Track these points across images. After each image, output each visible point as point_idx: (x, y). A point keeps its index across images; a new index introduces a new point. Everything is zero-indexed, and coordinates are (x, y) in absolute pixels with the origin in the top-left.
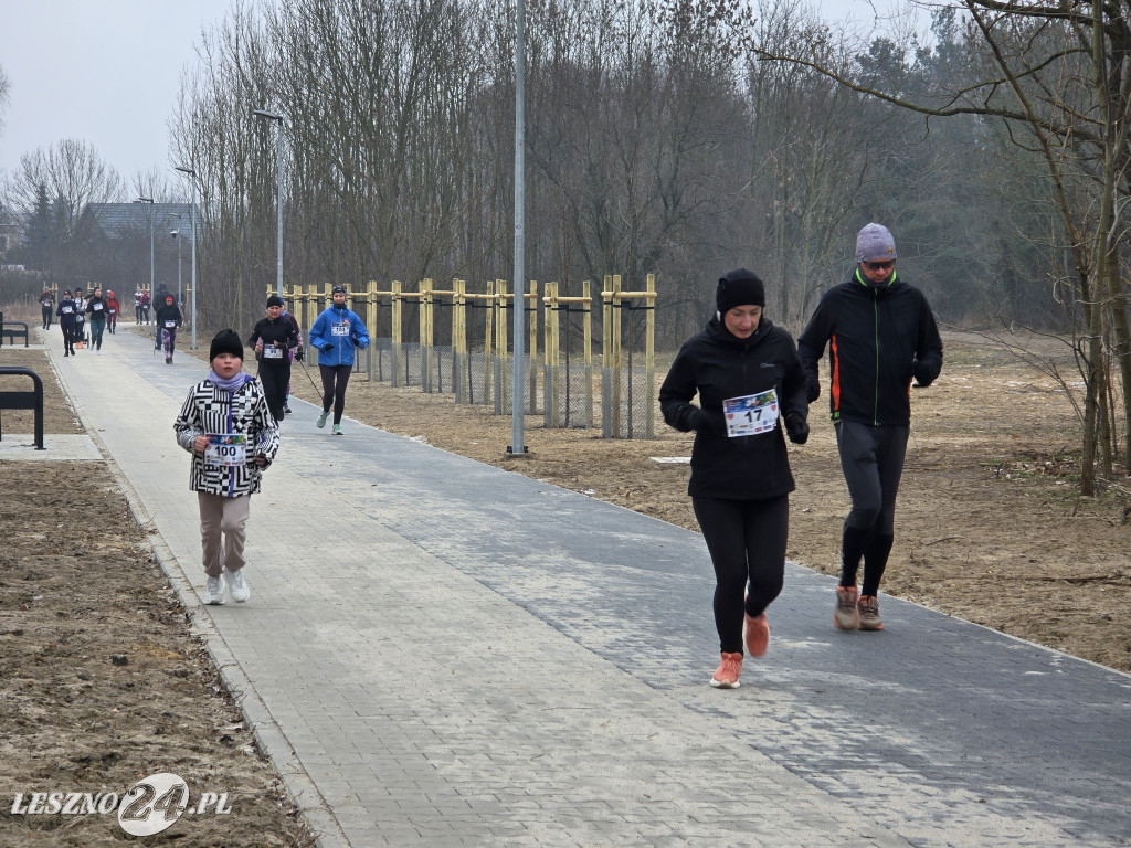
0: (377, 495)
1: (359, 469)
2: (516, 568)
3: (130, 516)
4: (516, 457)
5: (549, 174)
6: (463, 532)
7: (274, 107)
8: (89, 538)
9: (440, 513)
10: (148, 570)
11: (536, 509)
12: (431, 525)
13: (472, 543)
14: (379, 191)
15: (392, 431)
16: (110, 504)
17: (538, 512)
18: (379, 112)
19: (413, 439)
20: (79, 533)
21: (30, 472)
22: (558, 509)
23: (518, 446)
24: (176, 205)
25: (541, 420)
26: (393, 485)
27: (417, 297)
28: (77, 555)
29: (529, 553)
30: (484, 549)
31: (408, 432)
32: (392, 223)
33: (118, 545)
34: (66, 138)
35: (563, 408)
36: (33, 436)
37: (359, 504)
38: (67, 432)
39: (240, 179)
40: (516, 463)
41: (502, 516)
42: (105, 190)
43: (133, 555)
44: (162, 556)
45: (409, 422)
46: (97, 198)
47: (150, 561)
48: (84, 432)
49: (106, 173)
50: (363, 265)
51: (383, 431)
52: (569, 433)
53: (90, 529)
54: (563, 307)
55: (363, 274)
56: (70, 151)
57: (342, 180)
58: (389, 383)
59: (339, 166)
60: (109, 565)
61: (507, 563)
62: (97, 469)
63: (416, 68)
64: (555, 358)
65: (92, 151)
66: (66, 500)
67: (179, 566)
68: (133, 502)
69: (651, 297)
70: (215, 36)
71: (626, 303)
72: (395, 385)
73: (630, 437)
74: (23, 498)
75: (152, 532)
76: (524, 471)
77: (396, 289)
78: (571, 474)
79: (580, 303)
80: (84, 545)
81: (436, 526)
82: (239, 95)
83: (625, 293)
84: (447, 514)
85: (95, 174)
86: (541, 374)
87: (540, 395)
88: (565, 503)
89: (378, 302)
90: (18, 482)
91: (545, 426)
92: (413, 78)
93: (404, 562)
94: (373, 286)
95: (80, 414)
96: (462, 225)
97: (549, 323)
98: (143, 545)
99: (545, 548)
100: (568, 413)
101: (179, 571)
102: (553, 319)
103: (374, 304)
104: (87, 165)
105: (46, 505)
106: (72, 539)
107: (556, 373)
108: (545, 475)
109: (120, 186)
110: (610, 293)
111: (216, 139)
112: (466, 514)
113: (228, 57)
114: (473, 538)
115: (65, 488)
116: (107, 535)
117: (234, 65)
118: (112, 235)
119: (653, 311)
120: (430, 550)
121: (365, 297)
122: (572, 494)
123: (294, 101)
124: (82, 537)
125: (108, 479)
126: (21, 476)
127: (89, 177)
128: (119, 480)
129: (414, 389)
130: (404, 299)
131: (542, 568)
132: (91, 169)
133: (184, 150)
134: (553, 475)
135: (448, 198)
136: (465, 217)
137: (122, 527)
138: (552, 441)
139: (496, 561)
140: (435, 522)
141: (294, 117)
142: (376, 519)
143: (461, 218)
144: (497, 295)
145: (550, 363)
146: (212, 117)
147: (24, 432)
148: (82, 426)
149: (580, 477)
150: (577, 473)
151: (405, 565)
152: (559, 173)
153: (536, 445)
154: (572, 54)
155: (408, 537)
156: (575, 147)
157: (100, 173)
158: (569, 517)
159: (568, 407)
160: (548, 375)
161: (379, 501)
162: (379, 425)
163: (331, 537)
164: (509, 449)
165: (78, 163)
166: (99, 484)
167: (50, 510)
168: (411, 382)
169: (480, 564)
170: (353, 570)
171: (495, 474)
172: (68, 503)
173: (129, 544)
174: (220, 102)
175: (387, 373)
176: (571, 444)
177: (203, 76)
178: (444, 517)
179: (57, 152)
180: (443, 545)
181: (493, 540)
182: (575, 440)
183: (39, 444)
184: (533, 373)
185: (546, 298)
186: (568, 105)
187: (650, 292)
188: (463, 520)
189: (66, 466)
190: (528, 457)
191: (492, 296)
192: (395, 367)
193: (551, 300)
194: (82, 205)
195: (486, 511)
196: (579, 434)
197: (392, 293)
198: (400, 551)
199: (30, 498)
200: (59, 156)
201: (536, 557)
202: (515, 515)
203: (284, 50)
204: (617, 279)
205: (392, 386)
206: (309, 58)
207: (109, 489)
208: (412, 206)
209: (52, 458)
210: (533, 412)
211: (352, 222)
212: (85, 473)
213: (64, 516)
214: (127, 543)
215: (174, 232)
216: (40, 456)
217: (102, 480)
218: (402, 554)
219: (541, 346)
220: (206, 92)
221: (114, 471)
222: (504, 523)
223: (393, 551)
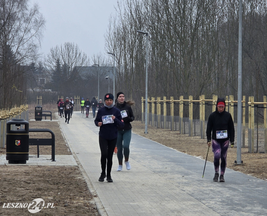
0: (184, 181)
1: (177, 169)
2: (242, 213)
3: (87, 189)
4: (238, 165)
5: (249, 55)
6: (219, 196)
7: (144, 30)
8: (70, 198)
9: (210, 188)
10: (93, 212)
11: (248, 187)
12: (206, 194)
13: (223, 202)
14: (184, 62)
15: (189, 154)
16: (79, 184)
17: (248, 188)
18: (184, 32)
19: (197, 157)
20: (67, 196)
21: (49, 170)
22: (257, 187)
23: (239, 161)
24: (108, 67)
25: (247, 150)
26: (190, 176)
27: (199, 102)
28: (65, 206)
29: (246, 206)
30: (228, 205)
31: (196, 154)
32: (189, 74)
33: (82, 202)
34: (67, 42)
35: (255, 145)
36: (51, 156)
37: (177, 185)
38: (65, 154)
39: (131, 56)
40: (239, 167)
41: (234, 190)
42: (81, 61)
43: (87, 206)
44: (99, 206)
45: (196, 150)
46: (78, 65)
47: (94, 209)
48: (71, 154)
49: (82, 55)
50: (178, 89)
51: (186, 154)
52: (258, 155)
53: (71, 195)
54: (256, 106)
55: (178, 93)
56: (69, 47)
57: (170, 57)
58: (188, 135)
59: (169, 52)
60: (78, 210)
61: (238, 210)
62: (75, 169)
63: (198, 15)
64: (253, 126)
65: (77, 47)
66: (62, 182)
67: (105, 211)
68: (88, 183)
70: (122, 3)
72: (190, 136)
74: (45, 181)
75: (95, 196)
76: (242, 171)
77: (191, 99)
78: (260, 172)
79: (263, 104)
80: (68, 201)
81: (208, 194)
82: (132, 25)
84: (212, 189)
85: (78, 55)
86: (247, 132)
87: (246, 140)
88: (259, 185)
89: (184, 104)
90: (44, 175)
91: (249, 152)
92: (197, 19)
93: (196, 210)
94: (182, 98)
95: (70, 147)
96: (215, 75)
97: (250, 112)
98: (92, 202)
99: (252, 204)
100: (257, 147)
101: (106, 213)
102: (252, 110)
103: (182, 105)
104: (75, 51)
105: (54, 184)
106: (64, 199)
107: (253, 132)
108: (250, 172)
109: (87, 60)
111: (123, 42)
112: (220, 189)
113: (127, 11)
114: (223, 199)
115: (62, 177)
116: (77, 197)
117: (130, 14)
118: (84, 78)
120: (206, 205)
121: (179, 101)
122: (261, 180)
123: (152, 28)
124: (67, 198)
125: (79, 173)
126: (46, 172)
127: (76, 57)
128: (83, 174)
129: (197, 137)
130: (194, 103)
131: (252, 213)
132: (76, 53)
133: (110, 46)
134: (253, 172)
135: (210, 64)
136: (216, 71)
137: (84, 194)
138: (252, 158)
139: (233, 210)
140: (208, 192)
141: (152, 34)
142: (184, 191)
143: (215, 72)
144: (230, 101)
145: (250, 128)
146: (121, 34)
147: (48, 154)
148: (70, 152)
149: (264, 173)
150: (263, 172)
151: (197, 211)
152: (252, 55)
153: (246, 160)
154: (257, 10)
155: (197, 199)
156: (258, 45)
157: (80, 55)
158: (261, 190)
159: (257, 145)
160: (250, 132)
161: (185, 183)
162: (184, 152)
163: (166, 199)
164: (236, 162)
165: (71, 51)
166: (75, 176)
167: (55, 187)
168: (196, 135)
169: (227, 211)
170: (176, 213)
171: (230, 172)
172: (63, 183)
173: (86, 201)
174: (125, 28)
175: (187, 131)
176: (259, 160)
177: (118, 18)
178: (211, 190)
179: (63, 47)
180: (211, 202)
181: (231, 200)
182: (260, 158)
183: (53, 159)
184: (244, 131)
185: (249, 103)
186: (256, 29)
188: (219, 192)
189: (63, 168)
190: (243, 165)
191: (228, 102)
192: (190, 129)
193: (251, 103)
194: (73, 67)
195: (228, 188)
196: (262, 155)
197: (189, 100)
198: (194, 205)
199: (48, 181)
200: (65, 49)
201: (249, 208)
202: (239, 189)
203: (149, 8)
205: (189, 136)
206: (158, 11)
207: (79, 178)
208: (196, 67)
209: (58, 165)
210: (244, 147)
211: (174, 73)
212: (70, 171)
213: (61, 189)
214: (85, 201)
215: (107, 77)
216: (54, 164)
217: (77, 174)
218: (195, 206)
219: (247, 121)
220: (119, 24)
221: (82, 170)
222: (235, 193)
223: (192, 205)
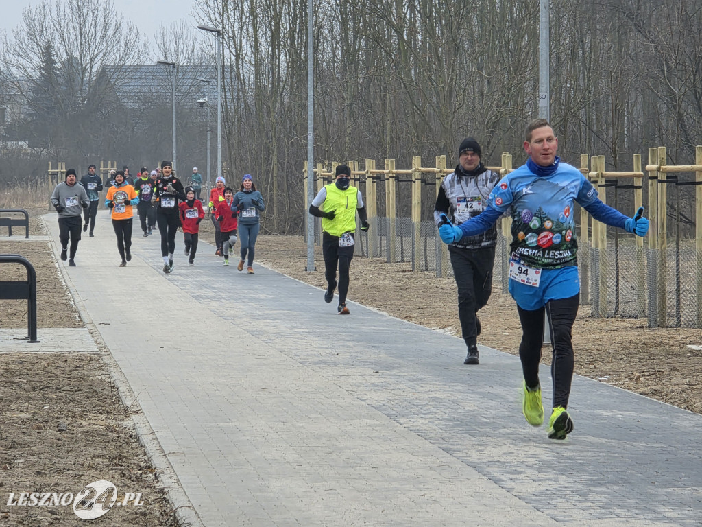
0: (374, 380)
3: (119, 400)
10: (128, 443)
15: (421, 323)
16: (99, 390)
19: (441, 331)
20: (65, 413)
21: (21, 363)
28: (60, 430)
31: (438, 324)
33: (102, 423)
36: (26, 330)
38: (65, 326)
43: (115, 431)
44: (142, 431)
47: (131, 436)
48: (83, 326)
51: (411, 323)
52: (615, 323)
53: (76, 410)
54: (611, 183)
60: (89, 438)
62: (91, 360)
64: (602, 241)
66: (54, 387)
67: (156, 438)
68: (122, 388)
69: (700, 171)
71: (672, 179)
73: (678, 325)
74: (11, 385)
75: (137, 412)
79: (631, 178)
80: (68, 422)
83: (671, 167)
90: (8, 371)
91: (592, 316)
95: (80, 309)
98: (126, 423)
100: (617, 302)
101: (155, 442)
105: (34, 390)
106: (57, 418)
110: (655, 167)
115: (56, 376)
116: (91, 415)
118: (130, 105)
124: (67, 416)
125: (100, 368)
126: (12, 367)
128: (112, 369)
137: (108, 408)
145: (597, 246)
147: (18, 326)
148: (81, 321)
159: (617, 297)
160: (594, 259)
161: (374, 385)
162: (408, 317)
166: (90, 373)
167: (38, 395)
172: (57, 389)
173: (112, 422)
182: (617, 329)
183: (32, 337)
185: (592, 174)
187: (699, 165)
189: (59, 357)
193: (598, 176)
196: (626, 323)
199: (18, 385)
204: (662, 151)
207: (100, 377)
209: (44, 350)
210: (585, 302)
212: (78, 363)
213: (52, 399)
214: (110, 421)
215: (202, 100)
216: (33, 348)
217: (94, 369)
221: (108, 362)
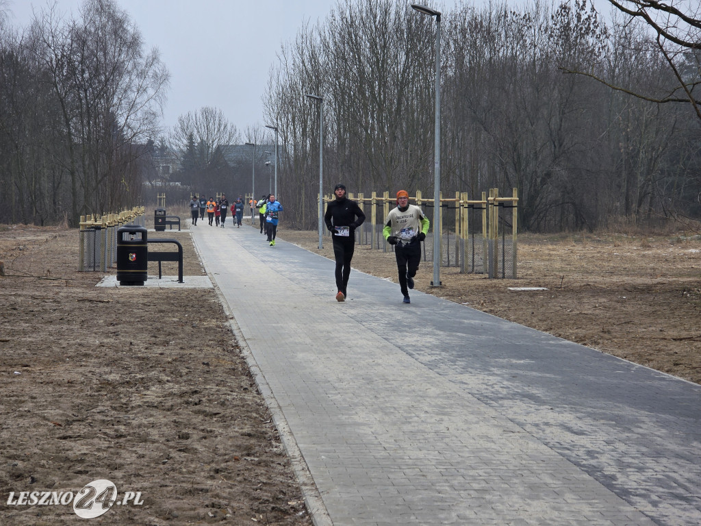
3: (223, 312)
4: (435, 287)
5: (485, 128)
6: (387, 319)
10: (226, 334)
15: (375, 275)
16: (213, 307)
17: (431, 311)
19: (385, 279)
20: (196, 318)
21: (175, 293)
23: (436, 281)
24: (269, 146)
26: (361, 299)
31: (383, 276)
32: (392, 157)
33: (214, 323)
34: (204, 107)
35: (470, 261)
36: (178, 277)
37: (340, 307)
38: (197, 275)
39: (304, 131)
40: (434, 290)
42: (228, 137)
43: (220, 328)
44: (234, 328)
46: (223, 142)
47: (228, 330)
48: (206, 275)
49: (229, 127)
50: (374, 182)
51: (370, 275)
52: (472, 276)
54: (471, 206)
56: (208, 114)
62: (210, 292)
64: (466, 235)
65: (221, 114)
66: (191, 305)
67: (241, 332)
68: (225, 306)
69: (516, 200)
70: (290, 47)
71: (501, 204)
73: (504, 277)
75: (232, 318)
76: (437, 294)
78: (459, 296)
79: (480, 204)
80: (197, 323)
83: (501, 199)
85: (222, 128)
90: (168, 297)
91: (460, 273)
94: (374, 195)
95: (205, 266)
97: (463, 215)
98: (226, 324)
100: (473, 266)
102: (465, 213)
103: (374, 205)
104: (217, 122)
105: (181, 307)
106: (192, 321)
107: (466, 243)
109: (237, 135)
110: (492, 198)
113: (297, 60)
115: (192, 300)
116: (209, 319)
117: (301, 65)
118: (232, 164)
119: (516, 208)
122: (454, 304)
124: (197, 320)
125: (214, 296)
126: (170, 295)
127: (219, 130)
128: (220, 297)
132: (220, 125)
133: (272, 114)
137: (217, 316)
147: (173, 274)
148: (205, 272)
149: (464, 297)
155: (358, 321)
157: (225, 127)
159: (473, 263)
160: (462, 244)
161: (351, 306)
164: (432, 283)
165: (212, 121)
166: (209, 299)
167: (182, 309)
176: (469, 282)
177: (282, 71)
179: (199, 114)
182: (474, 280)
183: (180, 280)
185: (461, 201)
187: (515, 198)
189: (194, 290)
190: (441, 287)
193: (464, 202)
194: (214, 147)
196: (477, 276)
200: (201, 117)
204: (496, 190)
207: (214, 301)
209: (186, 286)
210: (457, 265)
212: (203, 293)
213: (189, 311)
214: (218, 323)
215: (267, 163)
216: (181, 286)
217: (211, 297)
218: (352, 327)
221: (218, 293)
